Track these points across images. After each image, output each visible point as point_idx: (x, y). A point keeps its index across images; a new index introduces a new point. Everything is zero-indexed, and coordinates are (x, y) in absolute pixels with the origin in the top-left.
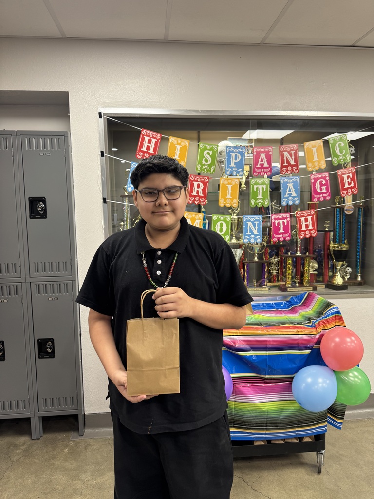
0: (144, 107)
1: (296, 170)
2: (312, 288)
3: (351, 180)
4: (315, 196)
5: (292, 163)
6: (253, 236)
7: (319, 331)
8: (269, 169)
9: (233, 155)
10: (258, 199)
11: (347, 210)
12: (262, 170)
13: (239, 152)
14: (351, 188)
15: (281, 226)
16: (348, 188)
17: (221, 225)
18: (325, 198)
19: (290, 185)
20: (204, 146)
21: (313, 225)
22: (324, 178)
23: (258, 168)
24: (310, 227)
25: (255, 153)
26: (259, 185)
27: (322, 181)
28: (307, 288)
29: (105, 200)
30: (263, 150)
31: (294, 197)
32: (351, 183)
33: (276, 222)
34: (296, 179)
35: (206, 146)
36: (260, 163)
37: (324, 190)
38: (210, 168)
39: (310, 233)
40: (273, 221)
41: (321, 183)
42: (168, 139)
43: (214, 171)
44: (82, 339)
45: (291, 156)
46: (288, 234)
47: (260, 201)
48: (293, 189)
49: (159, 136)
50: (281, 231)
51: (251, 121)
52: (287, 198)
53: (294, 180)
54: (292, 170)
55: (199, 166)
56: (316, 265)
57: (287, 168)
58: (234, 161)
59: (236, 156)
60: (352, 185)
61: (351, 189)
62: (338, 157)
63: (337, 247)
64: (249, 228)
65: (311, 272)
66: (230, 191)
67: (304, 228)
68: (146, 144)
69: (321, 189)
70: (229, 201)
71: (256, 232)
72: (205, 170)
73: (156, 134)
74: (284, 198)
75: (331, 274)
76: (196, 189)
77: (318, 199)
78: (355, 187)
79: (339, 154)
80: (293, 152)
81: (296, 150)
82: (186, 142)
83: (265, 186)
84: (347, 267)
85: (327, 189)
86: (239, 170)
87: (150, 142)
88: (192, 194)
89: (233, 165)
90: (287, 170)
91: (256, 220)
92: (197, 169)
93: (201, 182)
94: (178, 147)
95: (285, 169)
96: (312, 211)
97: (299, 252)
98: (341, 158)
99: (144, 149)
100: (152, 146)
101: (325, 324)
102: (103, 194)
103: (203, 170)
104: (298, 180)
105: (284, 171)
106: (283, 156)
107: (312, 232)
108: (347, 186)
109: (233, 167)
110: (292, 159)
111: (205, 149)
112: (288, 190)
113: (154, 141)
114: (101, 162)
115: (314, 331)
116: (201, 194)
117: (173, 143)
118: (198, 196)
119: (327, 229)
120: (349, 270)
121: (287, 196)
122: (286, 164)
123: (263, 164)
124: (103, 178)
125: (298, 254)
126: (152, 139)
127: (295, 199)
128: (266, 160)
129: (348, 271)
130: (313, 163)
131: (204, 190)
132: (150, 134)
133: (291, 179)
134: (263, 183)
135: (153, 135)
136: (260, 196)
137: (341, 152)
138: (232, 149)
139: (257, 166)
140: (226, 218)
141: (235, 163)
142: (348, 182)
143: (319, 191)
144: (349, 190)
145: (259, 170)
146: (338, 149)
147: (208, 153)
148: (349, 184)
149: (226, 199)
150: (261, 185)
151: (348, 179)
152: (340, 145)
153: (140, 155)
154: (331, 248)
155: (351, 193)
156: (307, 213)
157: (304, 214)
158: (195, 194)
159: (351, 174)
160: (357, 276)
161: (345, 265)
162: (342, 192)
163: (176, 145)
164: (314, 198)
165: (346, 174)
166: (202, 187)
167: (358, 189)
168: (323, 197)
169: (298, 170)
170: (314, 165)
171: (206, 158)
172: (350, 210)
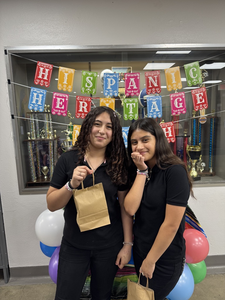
0: (39, 45)
1: (158, 91)
3: (203, 97)
5: (156, 85)
8: (138, 91)
9: (109, 80)
10: (129, 114)
11: (201, 120)
12: (132, 91)
13: (114, 78)
14: (203, 104)
16: (200, 104)
18: (182, 112)
19: (154, 103)
20: (87, 74)
21: (172, 134)
22: (181, 97)
23: (129, 90)
24: (170, 135)
25: (126, 78)
26: (130, 103)
27: (180, 99)
29: (13, 117)
30: (132, 75)
31: (157, 112)
32: (202, 99)
35: (88, 73)
36: (130, 86)
37: (181, 106)
38: (92, 90)
41: (178, 101)
42: (58, 69)
43: (95, 93)
44: (3, 216)
45: (155, 80)
47: (131, 115)
48: (157, 106)
49: (51, 66)
51: (122, 53)
52: (152, 113)
53: (157, 98)
54: (156, 90)
55: (83, 89)
57: (152, 89)
58: (110, 85)
59: (111, 81)
60: (203, 101)
61: (203, 105)
62: (191, 79)
63: (192, 149)
68: (41, 73)
69: (179, 105)
72: (88, 92)
73: (49, 65)
74: (150, 113)
75: (190, 167)
76: (82, 107)
77: (176, 113)
78: (205, 103)
79: (193, 77)
80: (156, 77)
81: (158, 75)
82: (72, 71)
83: (134, 104)
84: (202, 162)
85: (183, 105)
86: (115, 92)
87: (44, 71)
88: (79, 111)
89: (109, 88)
90: (152, 91)
92: (82, 91)
93: (85, 101)
94: (66, 74)
95: (150, 90)
96: (171, 123)
98: (195, 80)
99: (40, 77)
100: (46, 74)
102: (11, 111)
103: (87, 92)
104: (160, 99)
105: (149, 92)
106: (148, 80)
107: (172, 139)
108: (199, 102)
109: (110, 89)
110: (155, 82)
111: (87, 75)
112: (152, 107)
113: (47, 70)
114: (8, 88)
116: (86, 111)
117: (62, 71)
118: (84, 112)
119: (186, 135)
120: (204, 165)
121: (152, 111)
122: (150, 86)
123: (133, 87)
124: (11, 100)
126: (45, 69)
127: (158, 113)
128: (135, 83)
129: (203, 166)
130: (172, 85)
131: (88, 108)
132: (44, 65)
133: (155, 98)
134: (133, 102)
135: (46, 66)
136: (131, 112)
137: (194, 75)
138: (108, 75)
139: (128, 89)
141: (111, 86)
142: (200, 99)
143: (177, 107)
144: (201, 106)
145: (130, 92)
146: (192, 73)
147: (90, 79)
148: (201, 101)
150: (131, 103)
151: (200, 97)
152: (193, 70)
153: (37, 82)
154: (187, 149)
155: (203, 108)
156: (167, 125)
157: (165, 125)
158: (81, 110)
159: (202, 93)
160: (209, 169)
161: (200, 161)
162: (195, 107)
163: (65, 73)
164: (174, 112)
165: (199, 93)
166: (87, 105)
167: (208, 105)
168: (180, 111)
169: (161, 91)
170: (173, 87)
171: (88, 82)
172: (204, 120)
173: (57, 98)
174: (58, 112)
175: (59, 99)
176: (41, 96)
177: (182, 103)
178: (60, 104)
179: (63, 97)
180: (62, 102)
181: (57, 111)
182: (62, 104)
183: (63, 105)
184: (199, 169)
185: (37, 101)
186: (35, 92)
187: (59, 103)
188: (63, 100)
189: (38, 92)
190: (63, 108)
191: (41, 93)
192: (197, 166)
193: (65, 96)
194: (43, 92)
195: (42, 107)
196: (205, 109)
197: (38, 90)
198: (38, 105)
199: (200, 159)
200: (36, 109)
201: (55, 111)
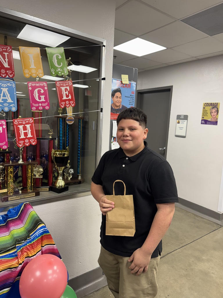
1: (11, 74)
2: (34, 193)
3: (69, 92)
4: (34, 104)
5: (6, 65)
7: (21, 262)
11: (68, 120)
14: (69, 100)
16: (66, 100)
18: (44, 107)
19: (5, 90)
21: (32, 134)
22: (43, 87)
24: (29, 136)
27: (41, 90)
28: (30, 194)
31: (10, 103)
32: (69, 95)
34: (12, 84)
37: (43, 100)
39: (29, 142)
41: (39, 92)
45: (4, 58)
46: (4, 143)
48: (9, 95)
53: (9, 84)
54: (6, 73)
56: (41, 170)
57: (0, 70)
60: (70, 97)
61: (69, 102)
62: (55, 68)
63: (59, 154)
65: (37, 176)
67: (22, 136)
69: (40, 98)
75: (56, 175)
77: (37, 108)
78: (72, 100)
79: (57, 65)
80: (6, 54)
81: (10, 53)
84: (70, 169)
85: (45, 98)
96: (31, 119)
97: (21, 160)
98: (59, 70)
101: (29, 250)
104: (14, 86)
107: (32, 141)
108: (65, 98)
110: (5, 61)
112: (2, 95)
115: (14, 263)
119: (51, 137)
120: (72, 171)
121: (1, 101)
125: (21, 162)
127: (12, 105)
129: (71, 173)
130: (30, 70)
133: (5, 83)
137: (59, 64)
142: (66, 94)
143: (37, 99)
144: (67, 102)
146: (56, 61)
148: (67, 96)
151: (66, 91)
152: (57, 57)
154: (52, 155)
155: (70, 105)
156: (25, 121)
157: (22, 122)
159: (68, 87)
160: (78, 176)
161: (68, 167)
162: (60, 103)
164: (33, 106)
165: (64, 87)
167: (75, 102)
168: (42, 106)
169: (14, 75)
170: (31, 72)
172: (71, 120)
177: (44, 96)
184: (67, 176)
192: (65, 174)
196: (72, 107)
199: (68, 165)
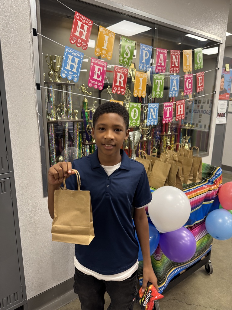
1: (178, 70)
3: (202, 80)
4: (185, 91)
5: (177, 64)
6: (152, 120)
8: (164, 68)
10: (157, 92)
12: (161, 68)
13: (148, 50)
15: (168, 112)
17: (135, 111)
19: (175, 82)
21: (183, 111)
22: (191, 78)
23: (159, 66)
24: (182, 113)
25: (157, 54)
26: (159, 80)
27: (190, 80)
29: (38, 86)
30: (162, 51)
33: (166, 108)
35: (127, 40)
37: (190, 87)
38: (128, 62)
39: (181, 117)
40: (164, 108)
42: (98, 28)
43: (131, 64)
45: (176, 59)
46: (171, 118)
48: (176, 85)
49: (90, 23)
50: (168, 116)
51: (155, 25)
53: (176, 78)
54: (176, 70)
55: (122, 59)
57: (174, 68)
58: (145, 58)
59: (146, 53)
62: (197, 64)
64: (151, 114)
66: (141, 84)
67: (179, 113)
68: (79, 29)
70: (140, 92)
71: (154, 117)
72: (125, 63)
73: (89, 20)
76: (119, 80)
77: (187, 93)
78: (203, 85)
79: (198, 62)
81: (179, 56)
82: (113, 34)
83: (161, 81)
86: (147, 66)
87: (82, 27)
88: (116, 84)
89: (144, 61)
90: (174, 70)
91: (156, 107)
92: (120, 61)
93: (123, 73)
94: (107, 37)
95: (172, 69)
96: (184, 101)
97: (169, 132)
98: (199, 65)
99: (77, 34)
100: (85, 32)
102: (36, 78)
104: (179, 78)
105: (172, 71)
106: (172, 58)
107: (183, 116)
108: (200, 85)
109: (144, 63)
110: (177, 62)
112: (173, 85)
113: (86, 27)
116: (122, 85)
117: (102, 32)
118: (120, 86)
121: (172, 90)
122: (173, 65)
123: (161, 63)
126: (84, 24)
127: (176, 92)
128: (163, 60)
130: (187, 66)
131: (124, 81)
132: (82, 19)
134: (161, 79)
135: (86, 21)
136: (158, 89)
138: (144, 47)
139: (158, 64)
140: (138, 105)
143: (187, 87)
144: (200, 88)
145: (159, 68)
146: (198, 58)
147: (129, 48)
148: (201, 83)
149: (138, 90)
151: (200, 80)
152: (199, 55)
153: (73, 40)
155: (201, 90)
156: (181, 102)
158: (118, 84)
159: (202, 77)
162: (197, 89)
163: (105, 35)
165: (200, 77)
166: (123, 78)
167: (204, 88)
170: (187, 68)
171: (127, 52)
173: (95, 66)
174: (95, 84)
175: (97, 67)
176: (77, 60)
177: (191, 84)
178: (98, 74)
179: (101, 66)
180: (100, 71)
181: (93, 82)
182: (100, 74)
183: (101, 76)
185: (72, 67)
186: (71, 54)
187: (97, 72)
188: (102, 68)
189: (74, 54)
190: (100, 79)
191: (77, 57)
193: (103, 65)
194: (80, 56)
195: (78, 75)
197: (74, 52)
198: (73, 72)
200: (70, 78)
201: (91, 83)
